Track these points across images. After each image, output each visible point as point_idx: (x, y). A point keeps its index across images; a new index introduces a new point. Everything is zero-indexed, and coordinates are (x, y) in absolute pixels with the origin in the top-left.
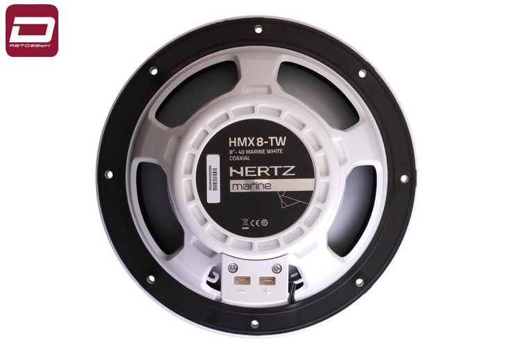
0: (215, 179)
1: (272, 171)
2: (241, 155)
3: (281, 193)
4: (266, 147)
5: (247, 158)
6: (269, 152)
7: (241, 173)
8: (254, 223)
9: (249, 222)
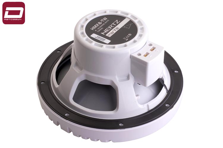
0: (101, 38)
1: (113, 25)
2: (99, 29)
3: (123, 27)
4: (103, 23)
5: (102, 29)
6: (105, 23)
7: (106, 32)
8: (127, 37)
9: (126, 38)
